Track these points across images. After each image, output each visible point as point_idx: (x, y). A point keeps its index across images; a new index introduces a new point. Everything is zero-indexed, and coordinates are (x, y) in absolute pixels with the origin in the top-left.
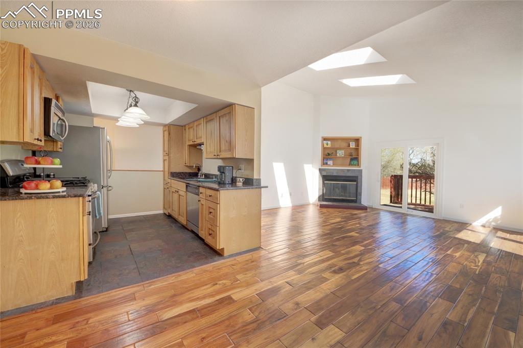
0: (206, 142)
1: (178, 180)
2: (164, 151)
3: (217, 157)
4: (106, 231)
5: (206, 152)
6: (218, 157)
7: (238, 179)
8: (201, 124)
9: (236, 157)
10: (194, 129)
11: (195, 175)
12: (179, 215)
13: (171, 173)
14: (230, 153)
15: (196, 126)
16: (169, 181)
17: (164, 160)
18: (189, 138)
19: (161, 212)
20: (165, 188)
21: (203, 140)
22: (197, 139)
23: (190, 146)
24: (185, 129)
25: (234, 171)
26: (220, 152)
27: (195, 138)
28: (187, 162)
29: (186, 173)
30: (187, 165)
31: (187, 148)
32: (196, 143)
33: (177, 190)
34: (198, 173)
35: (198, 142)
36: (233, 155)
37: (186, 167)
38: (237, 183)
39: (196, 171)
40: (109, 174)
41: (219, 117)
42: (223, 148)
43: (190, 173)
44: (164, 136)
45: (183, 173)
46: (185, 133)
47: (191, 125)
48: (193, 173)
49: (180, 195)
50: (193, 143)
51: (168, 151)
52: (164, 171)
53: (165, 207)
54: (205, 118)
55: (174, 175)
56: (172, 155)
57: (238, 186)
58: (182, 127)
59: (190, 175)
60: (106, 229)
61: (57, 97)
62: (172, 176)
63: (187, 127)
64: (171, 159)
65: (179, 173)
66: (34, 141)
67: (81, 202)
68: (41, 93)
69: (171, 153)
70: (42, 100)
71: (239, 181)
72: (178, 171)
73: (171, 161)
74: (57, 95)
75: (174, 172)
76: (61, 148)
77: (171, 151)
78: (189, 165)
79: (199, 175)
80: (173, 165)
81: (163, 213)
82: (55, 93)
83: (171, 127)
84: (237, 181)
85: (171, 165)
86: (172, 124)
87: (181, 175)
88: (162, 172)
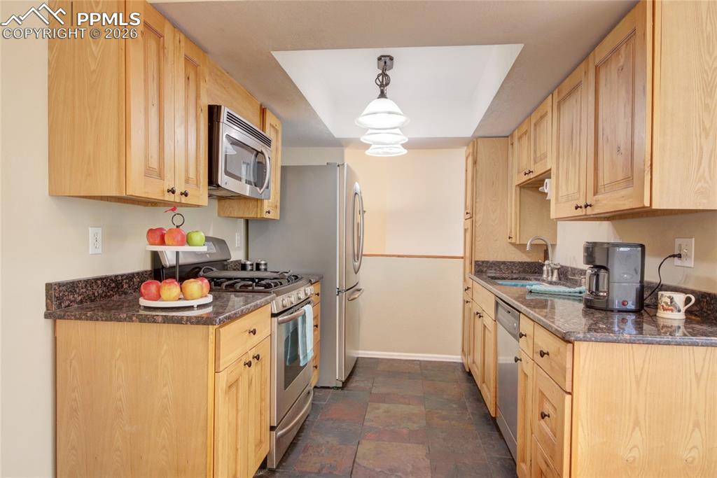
0: (558, 168)
2: (466, 208)
3: (585, 213)
4: (342, 388)
5: (557, 199)
6: (589, 211)
7: (665, 296)
8: (546, 113)
9: (654, 207)
10: (529, 138)
11: (534, 270)
13: (476, 262)
14: (630, 190)
15: (536, 124)
16: (471, 283)
17: (466, 230)
18: (518, 165)
19: (457, 358)
20: (464, 302)
21: (550, 164)
22: (535, 163)
23: (522, 187)
24: (512, 144)
25: (651, 263)
26: (596, 193)
27: (532, 163)
28: (513, 236)
29: (513, 263)
30: (513, 241)
31: (513, 194)
32: (532, 176)
33: (480, 310)
34: (543, 265)
35: (538, 170)
36: (642, 200)
37: (513, 248)
38: (661, 313)
39: (536, 258)
40: (357, 265)
41: (597, 69)
42: (606, 176)
43: (522, 263)
44: (466, 171)
45: (504, 263)
46: (513, 155)
47: (525, 127)
48: (528, 264)
49: (485, 326)
50: (527, 177)
52: (464, 258)
53: (465, 347)
54: (556, 93)
55: (482, 269)
56: (479, 217)
57: (665, 324)
58: (508, 137)
59: (521, 269)
60: (343, 383)
61: (263, 111)
62: (478, 272)
63: (516, 135)
64: (477, 226)
65: (494, 264)
66: (164, 195)
67: (212, 337)
68: (198, 97)
69: (477, 210)
70: (200, 110)
71: (669, 304)
72: (492, 257)
73: (477, 233)
74: (263, 107)
75: (483, 262)
76: (269, 212)
77: (477, 205)
78: (518, 243)
79: (545, 272)
80: (480, 242)
81: (461, 361)
82: (259, 103)
83: (479, 143)
84: (663, 304)
85: (477, 243)
86: (481, 133)
87: (501, 269)
88: (462, 260)
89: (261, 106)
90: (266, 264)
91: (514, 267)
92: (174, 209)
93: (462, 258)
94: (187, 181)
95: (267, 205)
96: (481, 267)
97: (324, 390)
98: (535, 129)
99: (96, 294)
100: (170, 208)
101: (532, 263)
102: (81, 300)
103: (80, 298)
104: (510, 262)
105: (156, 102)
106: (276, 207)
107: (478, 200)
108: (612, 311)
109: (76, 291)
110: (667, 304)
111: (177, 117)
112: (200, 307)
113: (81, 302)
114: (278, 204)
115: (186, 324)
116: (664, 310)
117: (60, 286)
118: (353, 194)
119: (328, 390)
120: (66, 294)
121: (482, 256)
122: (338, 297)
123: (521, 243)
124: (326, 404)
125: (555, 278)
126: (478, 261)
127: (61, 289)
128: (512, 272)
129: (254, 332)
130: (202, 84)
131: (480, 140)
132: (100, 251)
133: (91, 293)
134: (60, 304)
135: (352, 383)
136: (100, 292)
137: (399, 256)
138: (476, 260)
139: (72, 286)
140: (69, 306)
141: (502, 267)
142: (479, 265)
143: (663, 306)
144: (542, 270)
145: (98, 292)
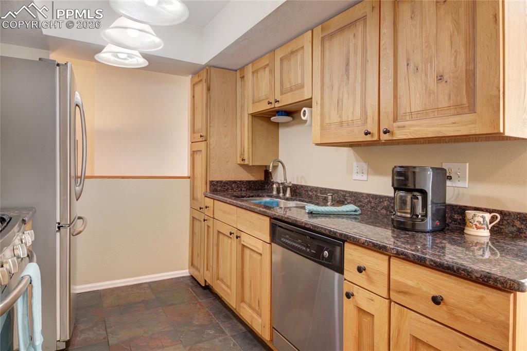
0: (322, 98)
1: (229, 200)
2: (193, 131)
3: (378, 139)
6: (385, 136)
8: (302, 48)
9: (506, 133)
10: (272, 71)
12: (243, 301)
13: (211, 182)
15: (281, 59)
16: (209, 202)
17: (193, 153)
18: (253, 96)
19: (185, 272)
20: (193, 219)
22: (282, 93)
23: (255, 116)
24: (242, 78)
26: (396, 120)
27: (278, 93)
28: (246, 157)
29: (242, 182)
30: (246, 162)
31: (247, 121)
32: (277, 105)
33: (234, 231)
35: (289, 100)
36: (497, 127)
37: (241, 170)
39: (262, 177)
40: (78, 189)
43: (249, 182)
44: (194, 97)
45: (235, 182)
46: (243, 88)
47: (265, 61)
48: (254, 182)
49: (244, 246)
50: (269, 107)
51: (204, 129)
52: (192, 178)
53: (195, 263)
54: (318, 29)
55: (219, 189)
56: (213, 140)
57: (479, 241)
58: (236, 71)
59: (248, 187)
62: (213, 191)
63: (250, 69)
64: (211, 148)
65: (227, 183)
69: (211, 134)
71: (482, 223)
72: (225, 178)
73: (211, 155)
75: (217, 182)
77: (211, 130)
78: (250, 164)
79: (275, 190)
80: (214, 164)
81: (189, 274)
83: (212, 72)
84: (476, 223)
85: (211, 164)
86: (215, 64)
87: (232, 187)
88: (189, 180)
91: (242, 186)
93: (189, 178)
96: (215, 187)
98: (281, 64)
101: (256, 181)
104: (240, 181)
107: (211, 125)
108: (422, 232)
110: (480, 223)
116: (478, 228)
121: (217, 177)
122: (58, 234)
123: (254, 164)
125: (288, 195)
126: (213, 181)
128: (241, 190)
131: (213, 70)
138: (211, 180)
141: (233, 185)
142: (214, 185)
143: (476, 225)
144: (273, 188)
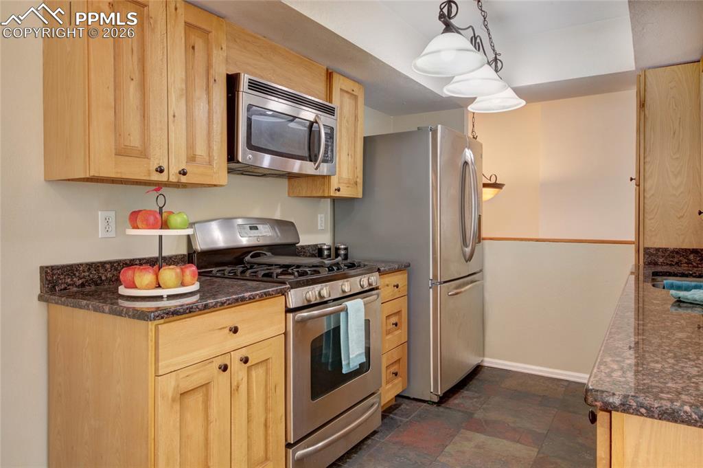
4: (437, 404)
13: (646, 249)
56: (649, 184)
60: (440, 397)
61: (329, 75)
62: (649, 264)
64: (648, 196)
65: (678, 253)
66: (149, 175)
67: (152, 334)
68: (209, 67)
69: (648, 174)
70: (212, 80)
73: (647, 207)
74: (330, 71)
75: (657, 250)
76: (339, 190)
77: (647, 167)
80: (653, 221)
82: (325, 68)
83: (649, 76)
85: (647, 221)
88: (633, 246)
89: (327, 70)
90: (346, 249)
92: (157, 190)
93: (633, 242)
94: (192, 158)
95: (335, 182)
96: (654, 257)
97: (414, 402)
99: (103, 278)
100: (154, 188)
102: (82, 283)
103: (80, 281)
105: (137, 76)
106: (356, 183)
107: (648, 159)
109: (75, 275)
111: (172, 91)
112: (170, 297)
113: (83, 285)
114: (360, 180)
115: (125, 317)
117: (53, 270)
118: (461, 164)
119: (419, 403)
120: (62, 277)
121: (656, 241)
122: (431, 290)
124: (407, 422)
126: (648, 248)
127: (55, 272)
129: (235, 330)
130: (215, 52)
131: (650, 73)
132: (112, 234)
133: (96, 277)
134: (54, 287)
135: (455, 399)
136: (109, 275)
137: (537, 240)
138: (646, 246)
139: (70, 270)
140: (65, 289)
142: (650, 255)
145: (106, 276)
